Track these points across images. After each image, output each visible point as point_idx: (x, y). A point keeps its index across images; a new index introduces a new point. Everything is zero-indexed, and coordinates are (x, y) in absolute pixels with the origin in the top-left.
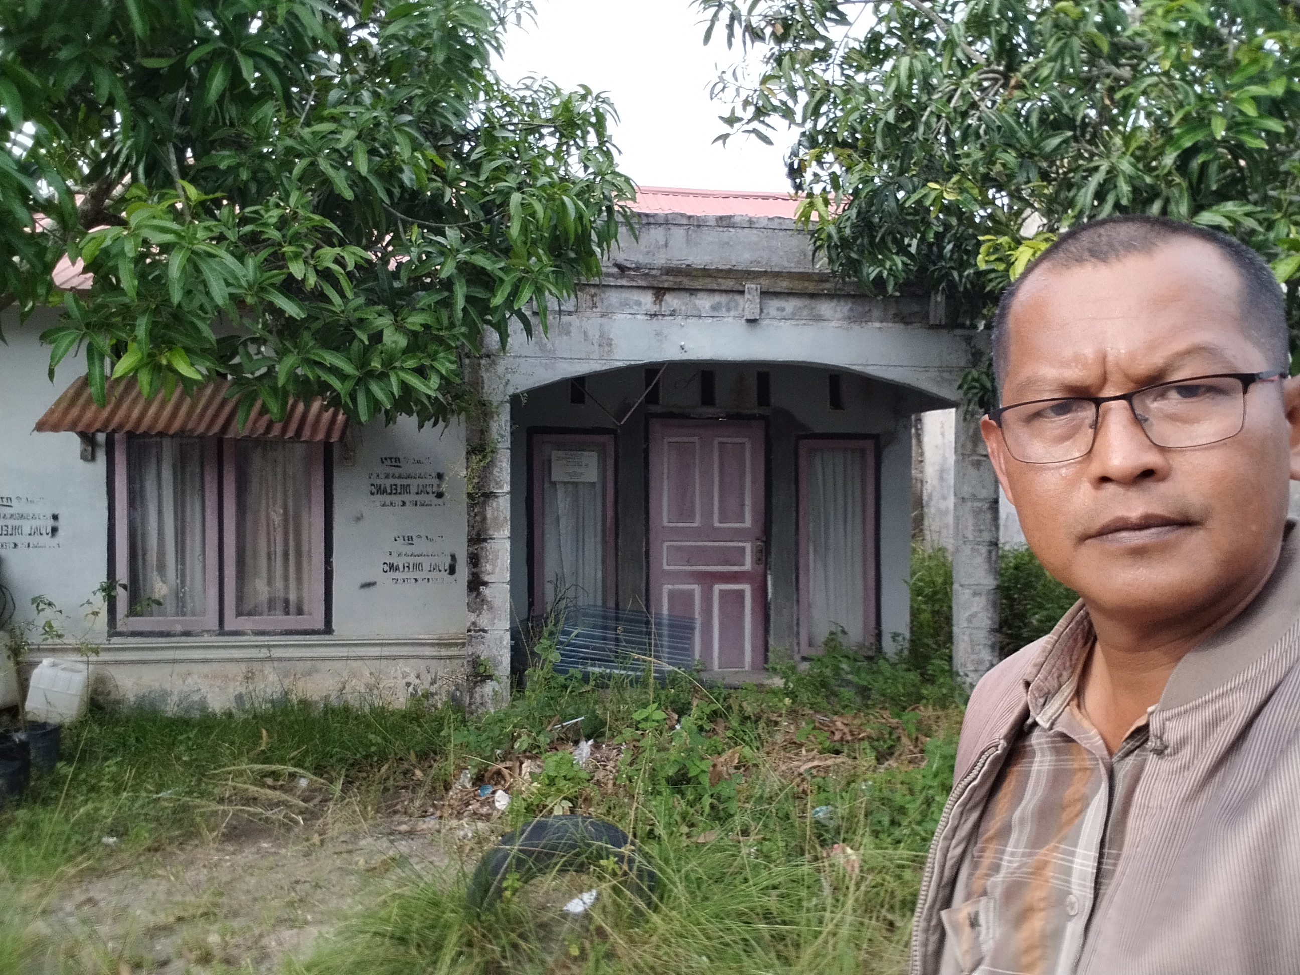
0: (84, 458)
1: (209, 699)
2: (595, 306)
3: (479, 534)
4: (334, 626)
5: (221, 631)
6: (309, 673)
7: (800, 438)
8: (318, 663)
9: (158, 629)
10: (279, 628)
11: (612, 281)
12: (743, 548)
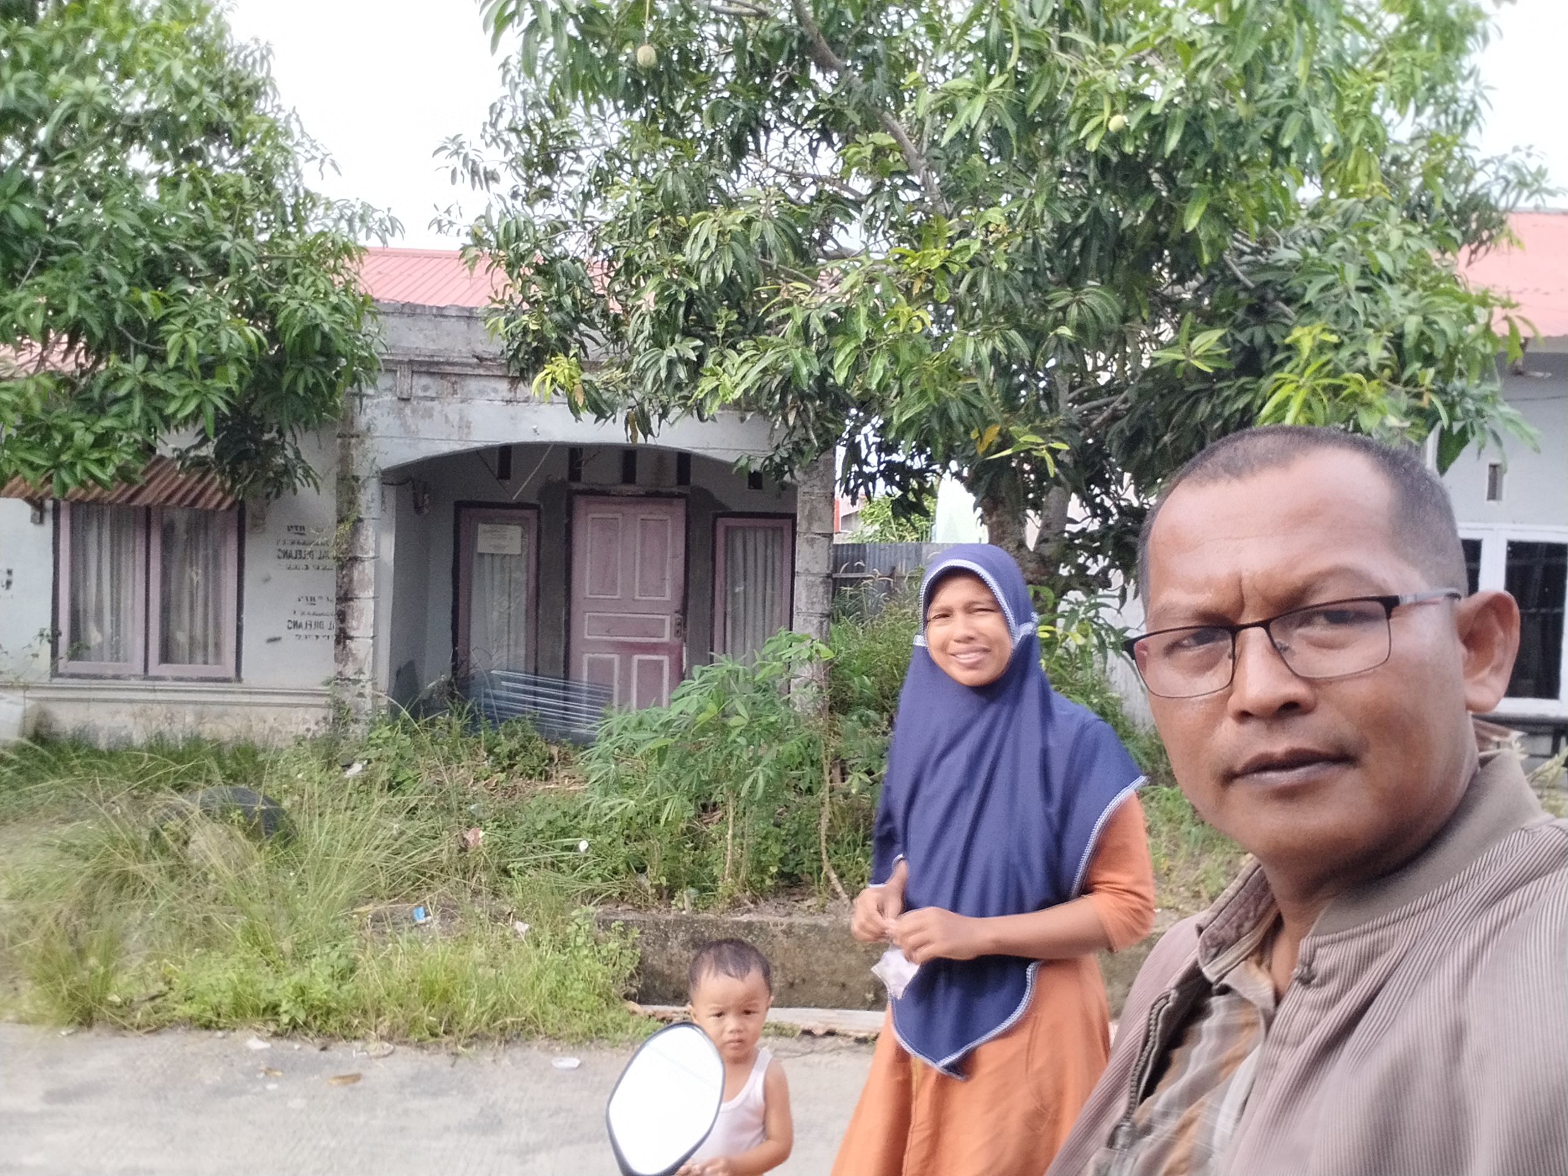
0: (33, 520)
1: (135, 737)
2: (455, 392)
3: (346, 594)
4: (243, 675)
5: (146, 675)
6: (220, 716)
7: (717, 516)
8: (229, 708)
9: (92, 672)
10: (195, 675)
11: (469, 371)
12: (663, 621)
